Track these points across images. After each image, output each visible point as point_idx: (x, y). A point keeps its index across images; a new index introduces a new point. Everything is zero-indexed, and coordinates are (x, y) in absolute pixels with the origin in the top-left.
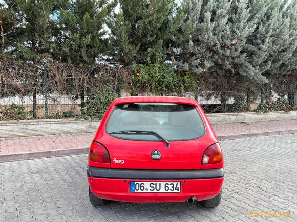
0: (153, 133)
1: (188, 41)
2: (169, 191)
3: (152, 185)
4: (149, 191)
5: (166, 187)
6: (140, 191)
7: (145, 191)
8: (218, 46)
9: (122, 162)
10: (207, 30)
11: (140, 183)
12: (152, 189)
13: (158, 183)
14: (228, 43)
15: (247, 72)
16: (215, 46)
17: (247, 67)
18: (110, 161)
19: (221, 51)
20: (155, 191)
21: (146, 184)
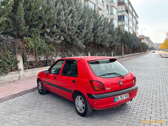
0: (115, 74)
1: (54, 26)
2: (127, 98)
3: (121, 97)
4: (121, 100)
5: (125, 96)
6: (118, 101)
7: (119, 100)
8: (66, 29)
9: (109, 89)
10: (62, 20)
11: (117, 97)
12: (121, 98)
13: (123, 95)
14: (71, 28)
15: (77, 43)
16: (65, 29)
17: (77, 40)
18: (104, 89)
19: (67, 32)
20: (123, 99)
21: (119, 97)
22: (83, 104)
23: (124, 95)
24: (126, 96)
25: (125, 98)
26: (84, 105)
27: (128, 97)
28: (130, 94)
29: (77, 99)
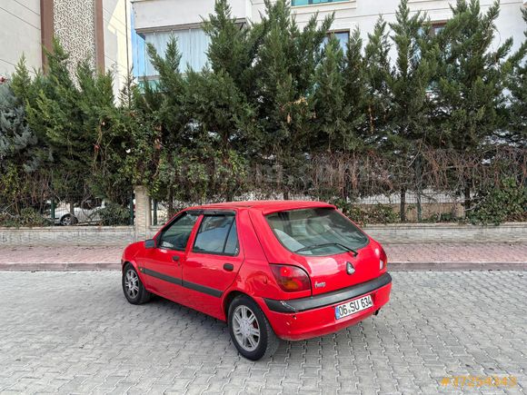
2: (365, 308)
3: (352, 305)
4: (352, 312)
5: (362, 303)
6: (344, 315)
7: (348, 314)
11: (342, 306)
12: (353, 309)
13: (355, 301)
18: (310, 286)
20: (356, 311)
21: (348, 305)
22: (255, 327)
23: (359, 300)
24: (365, 301)
25: (361, 308)
26: (258, 331)
27: (370, 305)
28: (374, 297)
29: (236, 315)
